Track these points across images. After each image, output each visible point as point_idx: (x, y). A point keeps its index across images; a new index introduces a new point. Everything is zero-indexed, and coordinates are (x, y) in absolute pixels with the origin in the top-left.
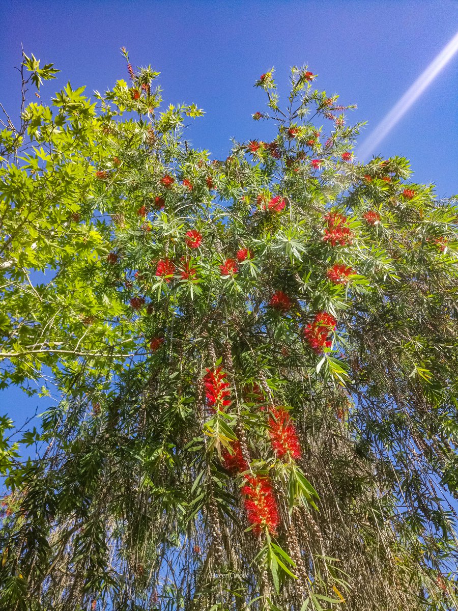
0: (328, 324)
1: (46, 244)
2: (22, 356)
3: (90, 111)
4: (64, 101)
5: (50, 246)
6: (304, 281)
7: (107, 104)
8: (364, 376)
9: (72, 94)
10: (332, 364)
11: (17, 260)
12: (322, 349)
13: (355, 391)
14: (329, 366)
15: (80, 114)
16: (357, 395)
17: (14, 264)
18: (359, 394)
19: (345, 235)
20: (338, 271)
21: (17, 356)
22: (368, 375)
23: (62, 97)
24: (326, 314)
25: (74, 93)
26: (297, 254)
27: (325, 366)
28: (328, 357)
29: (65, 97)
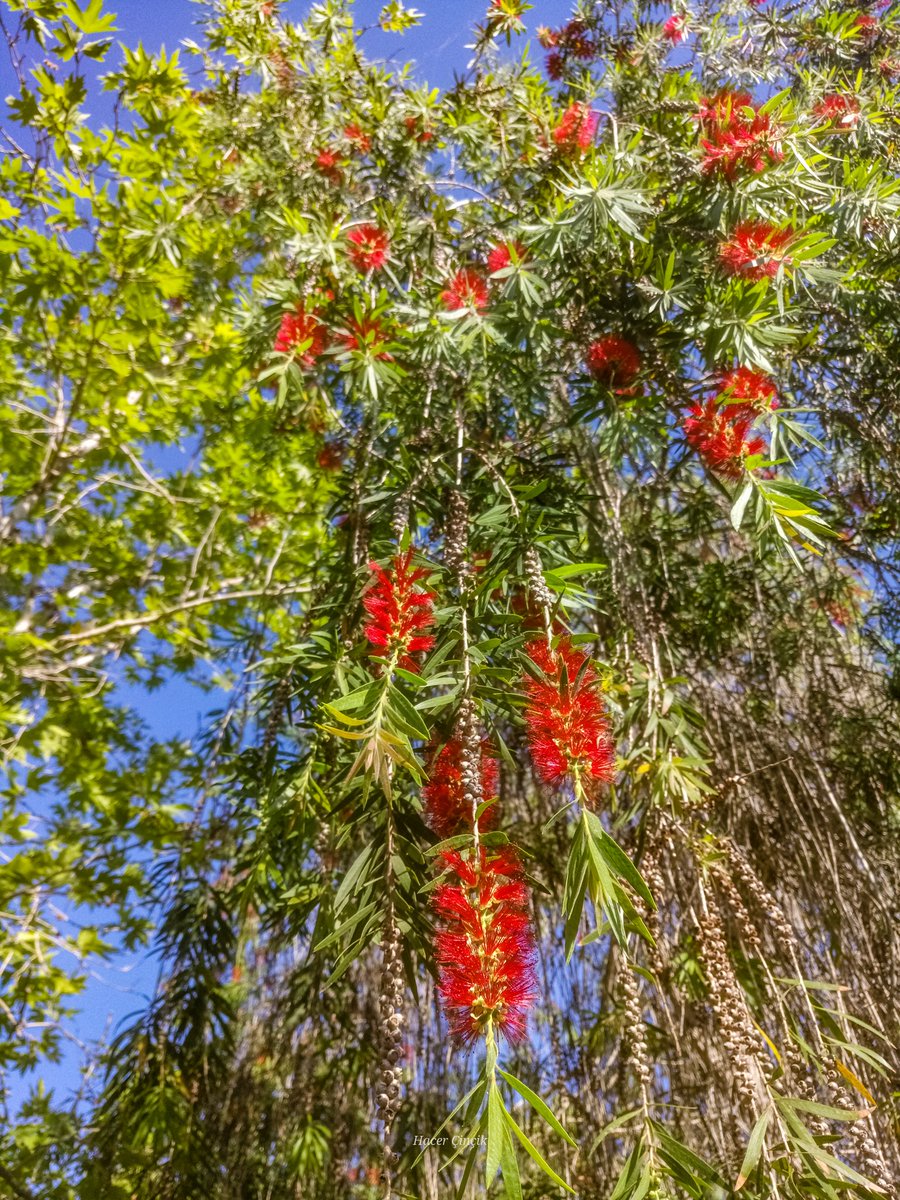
0: (754, 395)
1: (150, 385)
2: (167, 618)
3: (172, 74)
4: (72, 43)
5: (160, 386)
6: (660, 286)
7: (215, 62)
8: (881, 520)
9: (81, 18)
10: (772, 498)
11: (106, 430)
12: (739, 464)
13: (866, 558)
14: (764, 505)
15: (154, 86)
16: (871, 570)
17: (104, 441)
18: (877, 565)
19: (757, 137)
20: (750, 242)
21: (156, 622)
22: (892, 516)
23: (67, 36)
24: (743, 372)
25: (89, 15)
26: (628, 225)
27: (754, 506)
28: (759, 482)
29: (72, 34)
